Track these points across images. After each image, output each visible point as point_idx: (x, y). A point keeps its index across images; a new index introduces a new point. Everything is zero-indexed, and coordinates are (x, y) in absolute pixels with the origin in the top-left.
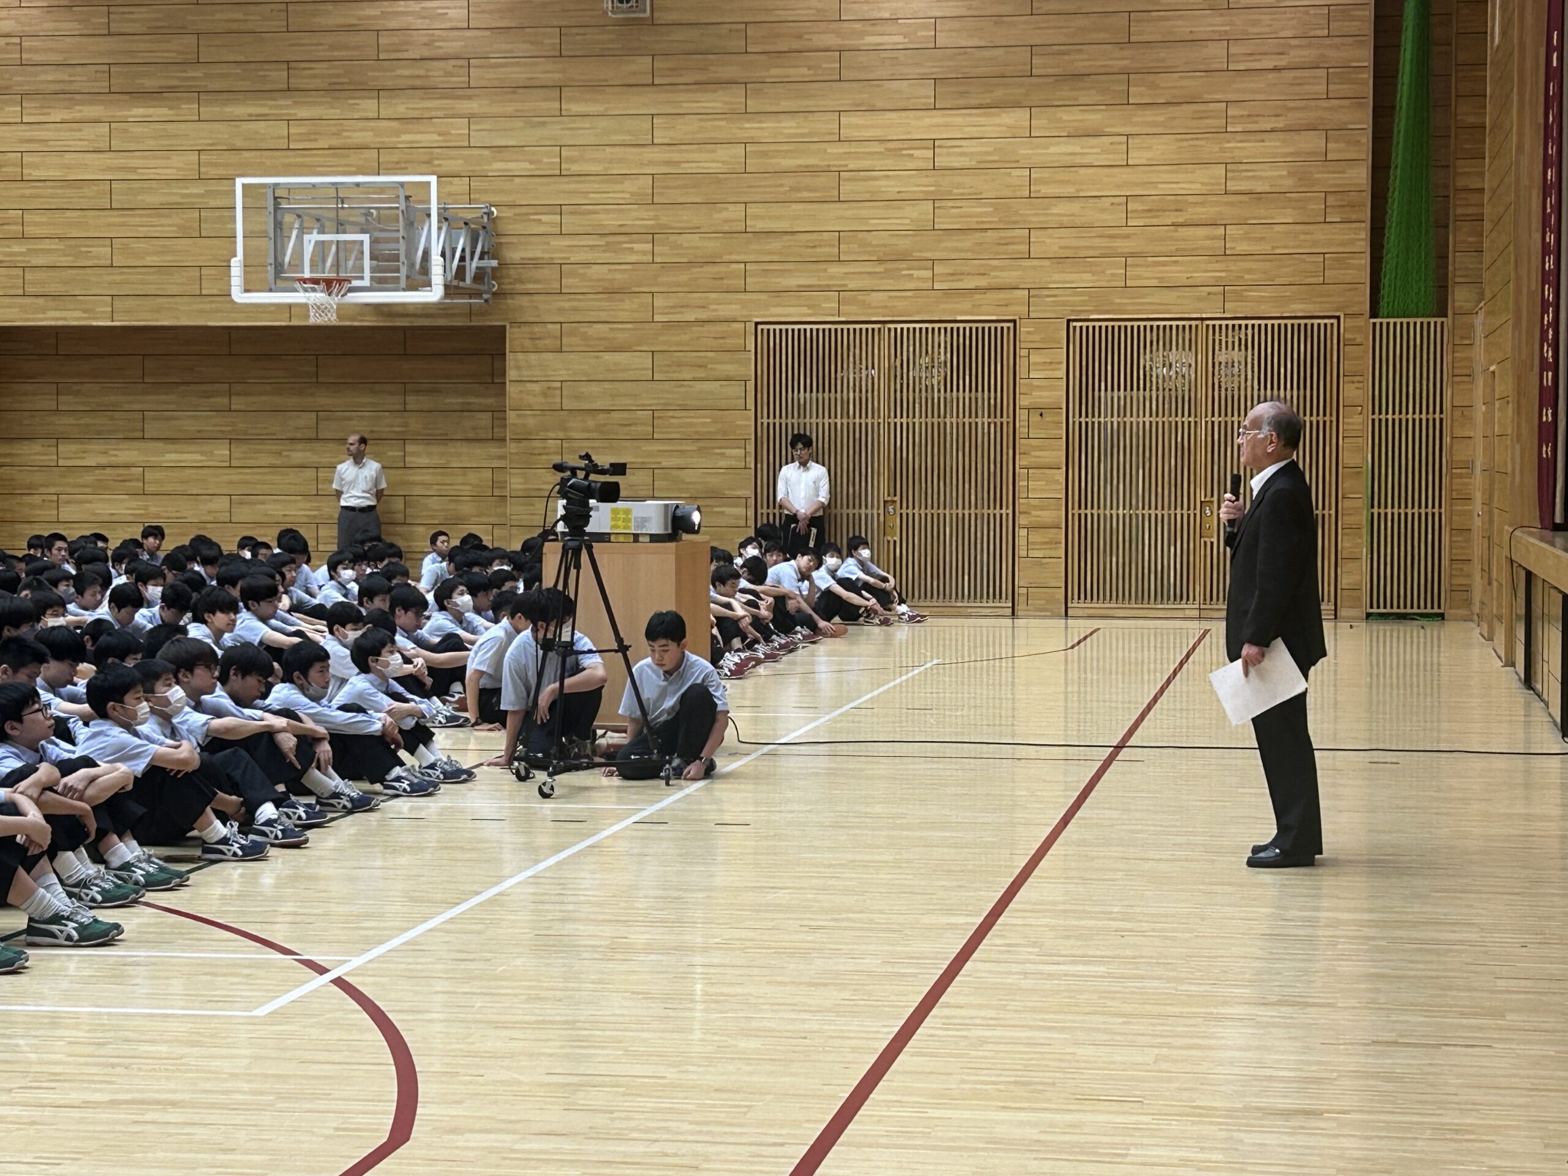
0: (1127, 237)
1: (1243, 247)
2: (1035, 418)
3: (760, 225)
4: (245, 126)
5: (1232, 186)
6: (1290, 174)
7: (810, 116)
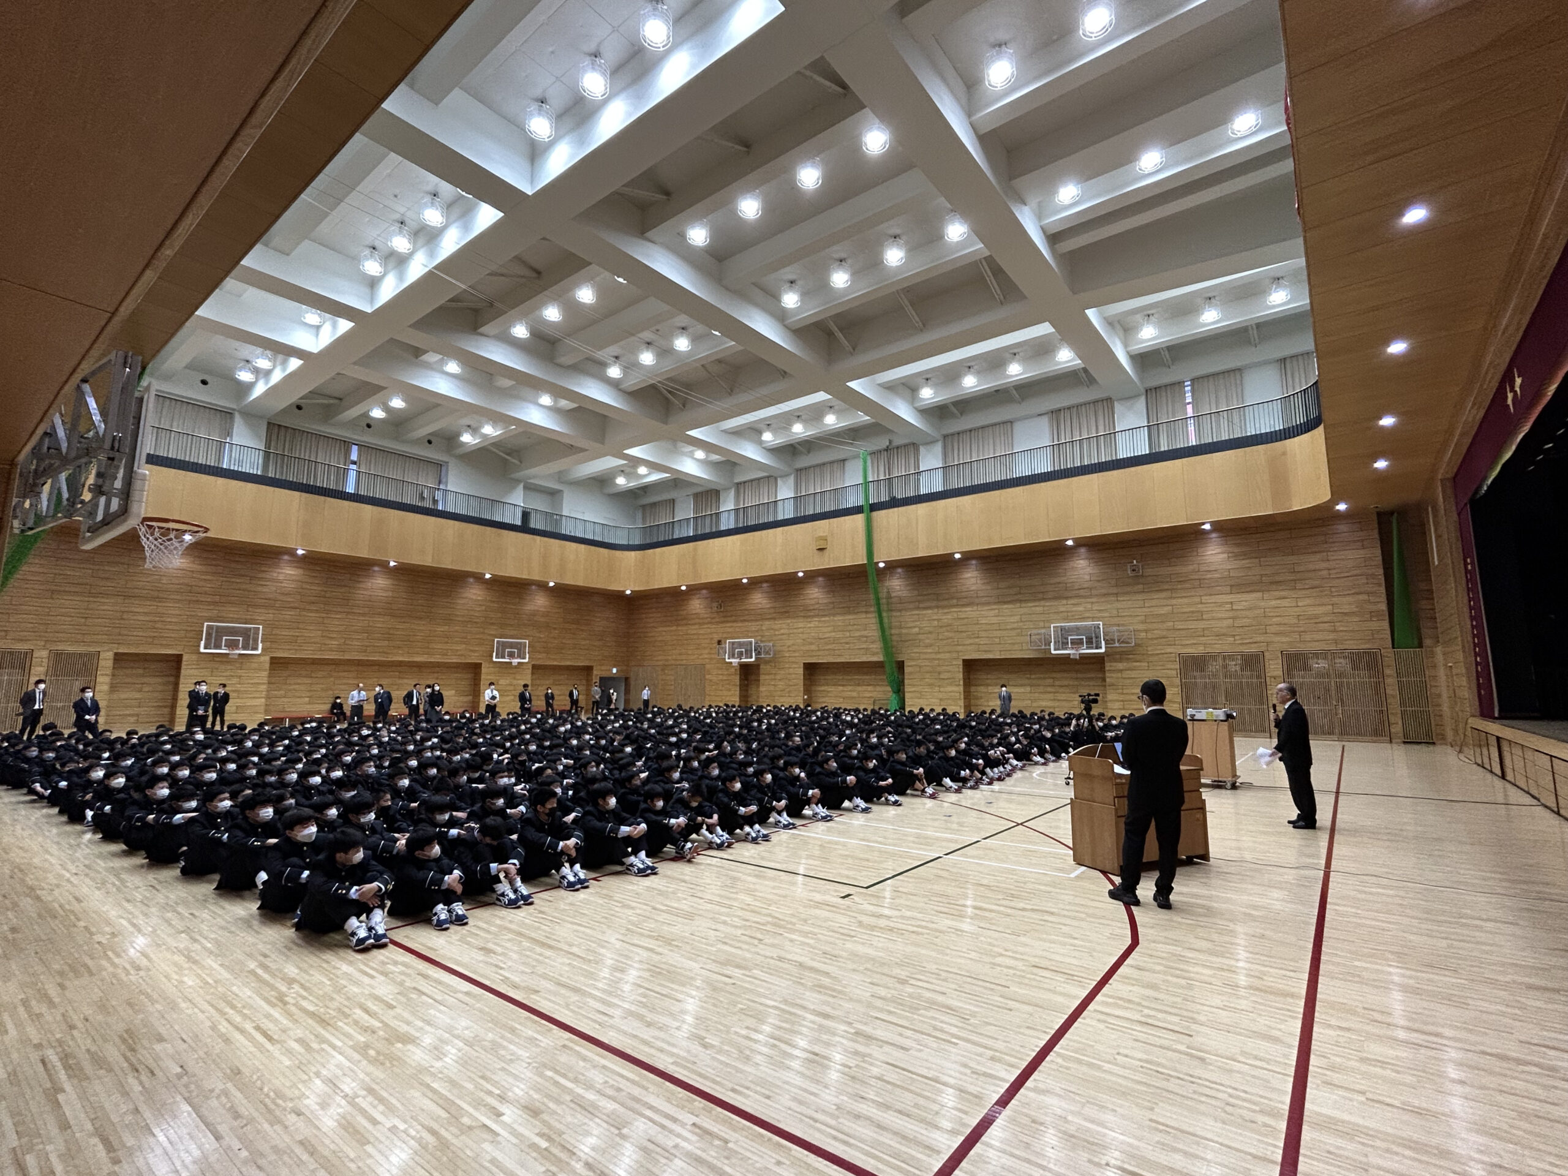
0: (1299, 627)
1: (1341, 629)
3: (1178, 627)
4: (1032, 608)
5: (1335, 611)
6: (1357, 607)
7: (1192, 598)
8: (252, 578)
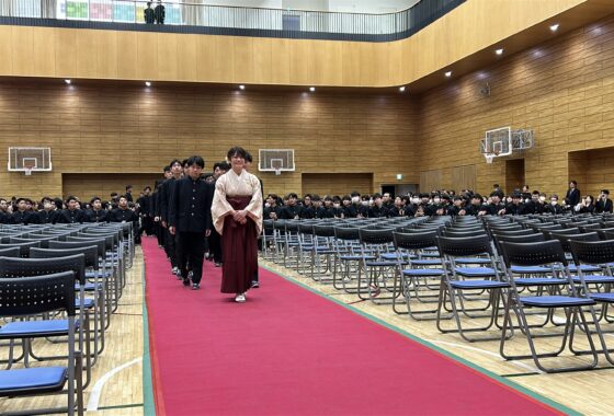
8: (41, 108)
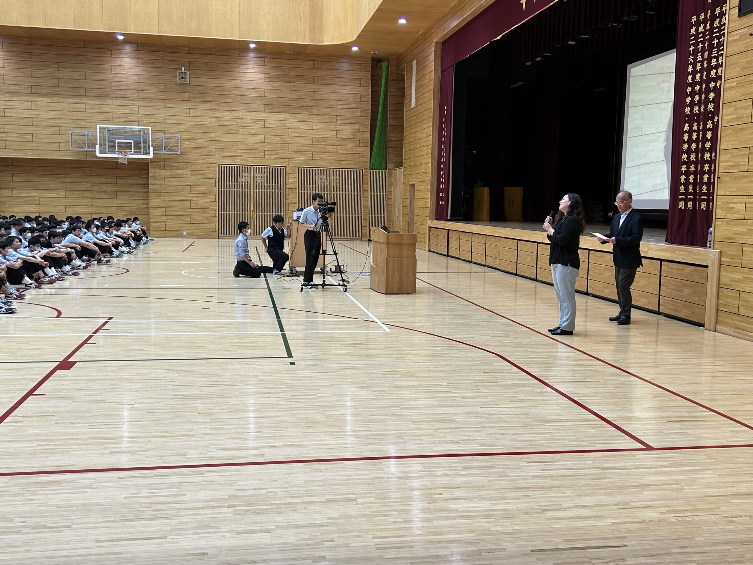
0: (313, 147)
1: (340, 151)
2: (290, 191)
3: (219, 139)
4: (73, 105)
5: (338, 136)
6: (352, 134)
7: (233, 112)
